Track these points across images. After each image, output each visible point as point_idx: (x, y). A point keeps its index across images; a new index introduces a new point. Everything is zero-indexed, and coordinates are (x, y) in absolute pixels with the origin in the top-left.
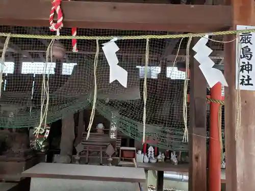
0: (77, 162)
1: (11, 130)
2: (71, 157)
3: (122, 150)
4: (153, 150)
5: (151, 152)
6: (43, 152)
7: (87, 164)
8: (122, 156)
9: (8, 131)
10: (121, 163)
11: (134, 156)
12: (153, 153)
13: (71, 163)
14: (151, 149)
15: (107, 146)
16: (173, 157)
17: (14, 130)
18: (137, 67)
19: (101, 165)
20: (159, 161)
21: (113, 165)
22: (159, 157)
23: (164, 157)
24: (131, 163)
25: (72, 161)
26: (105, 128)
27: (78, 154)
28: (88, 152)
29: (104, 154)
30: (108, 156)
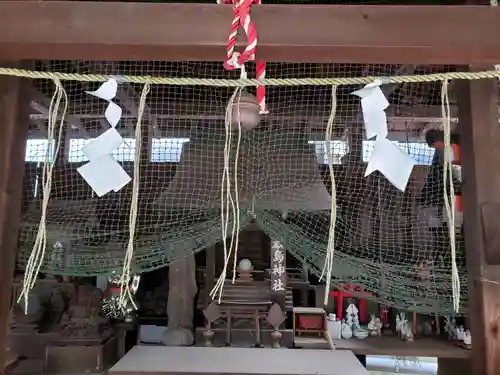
0: (208, 343)
1: (59, 278)
2: (194, 331)
3: (298, 315)
4: (356, 311)
5: (353, 315)
6: (129, 323)
7: (227, 345)
8: (298, 326)
9: (55, 281)
10: (298, 341)
11: (323, 326)
12: (356, 317)
13: (194, 344)
14: (352, 309)
15: (269, 306)
16: (402, 325)
17: (65, 279)
18: (311, 142)
19: (258, 346)
20: (374, 333)
21: (282, 346)
22: (371, 326)
23: (380, 325)
24: (322, 341)
25: (197, 341)
26: (255, 269)
27: (209, 326)
28: (229, 320)
29: (263, 323)
30: (272, 327)
